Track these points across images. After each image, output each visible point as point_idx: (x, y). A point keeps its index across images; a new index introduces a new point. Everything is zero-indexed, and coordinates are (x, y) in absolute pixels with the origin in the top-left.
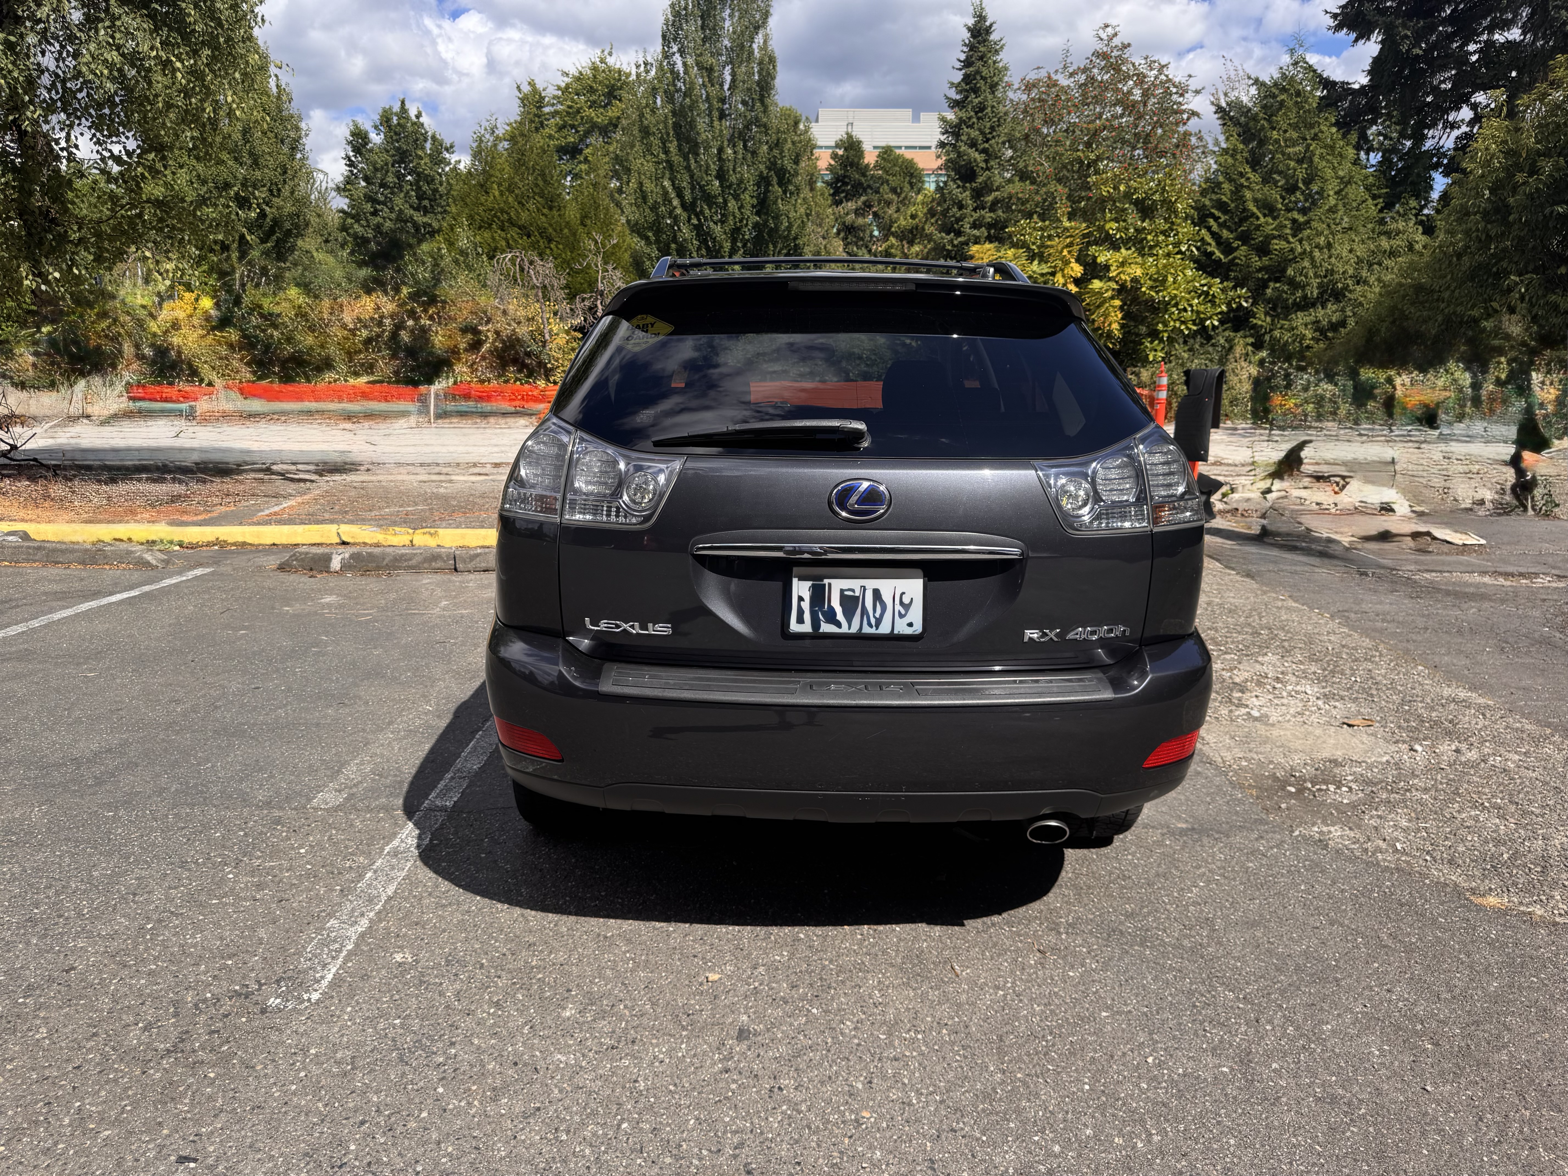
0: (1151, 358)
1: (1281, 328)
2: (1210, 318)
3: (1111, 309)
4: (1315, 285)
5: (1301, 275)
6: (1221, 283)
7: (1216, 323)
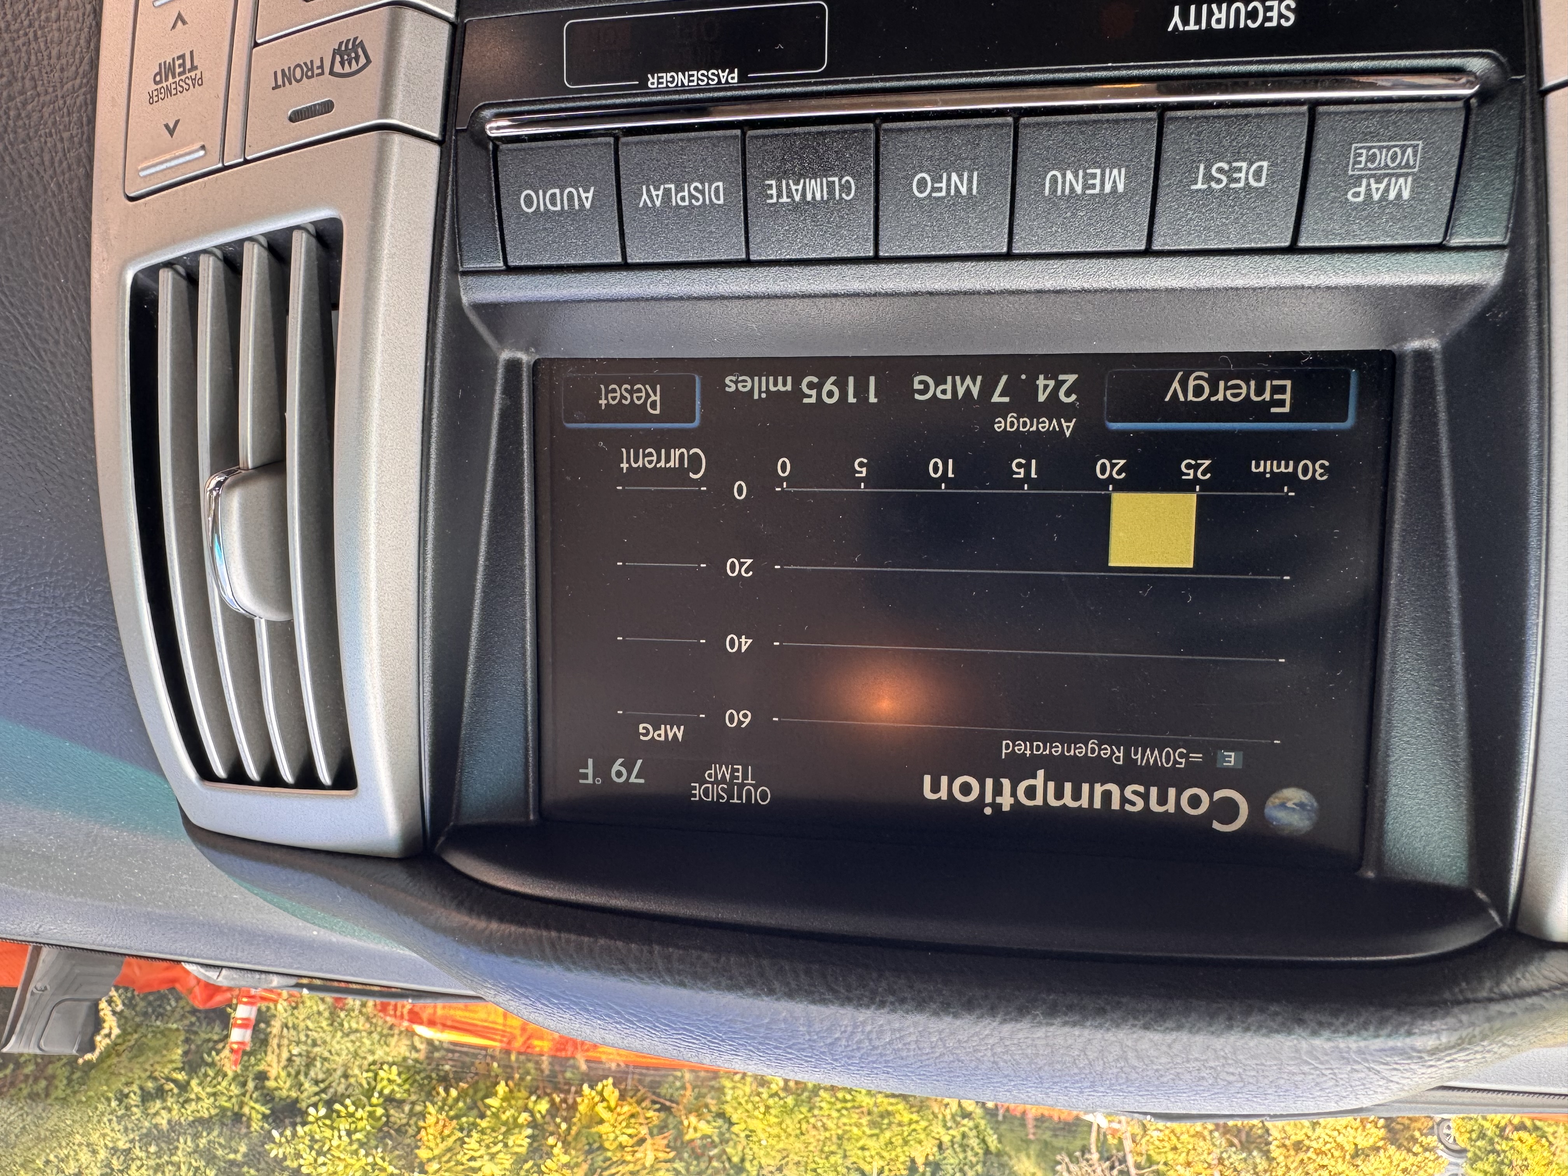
0: (394, 1069)
1: (231, 1097)
2: (317, 1119)
3: (432, 1144)
4: (179, 1153)
5: (197, 1169)
6: (300, 1166)
7: (311, 1110)
